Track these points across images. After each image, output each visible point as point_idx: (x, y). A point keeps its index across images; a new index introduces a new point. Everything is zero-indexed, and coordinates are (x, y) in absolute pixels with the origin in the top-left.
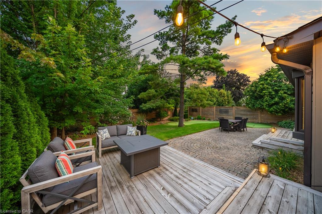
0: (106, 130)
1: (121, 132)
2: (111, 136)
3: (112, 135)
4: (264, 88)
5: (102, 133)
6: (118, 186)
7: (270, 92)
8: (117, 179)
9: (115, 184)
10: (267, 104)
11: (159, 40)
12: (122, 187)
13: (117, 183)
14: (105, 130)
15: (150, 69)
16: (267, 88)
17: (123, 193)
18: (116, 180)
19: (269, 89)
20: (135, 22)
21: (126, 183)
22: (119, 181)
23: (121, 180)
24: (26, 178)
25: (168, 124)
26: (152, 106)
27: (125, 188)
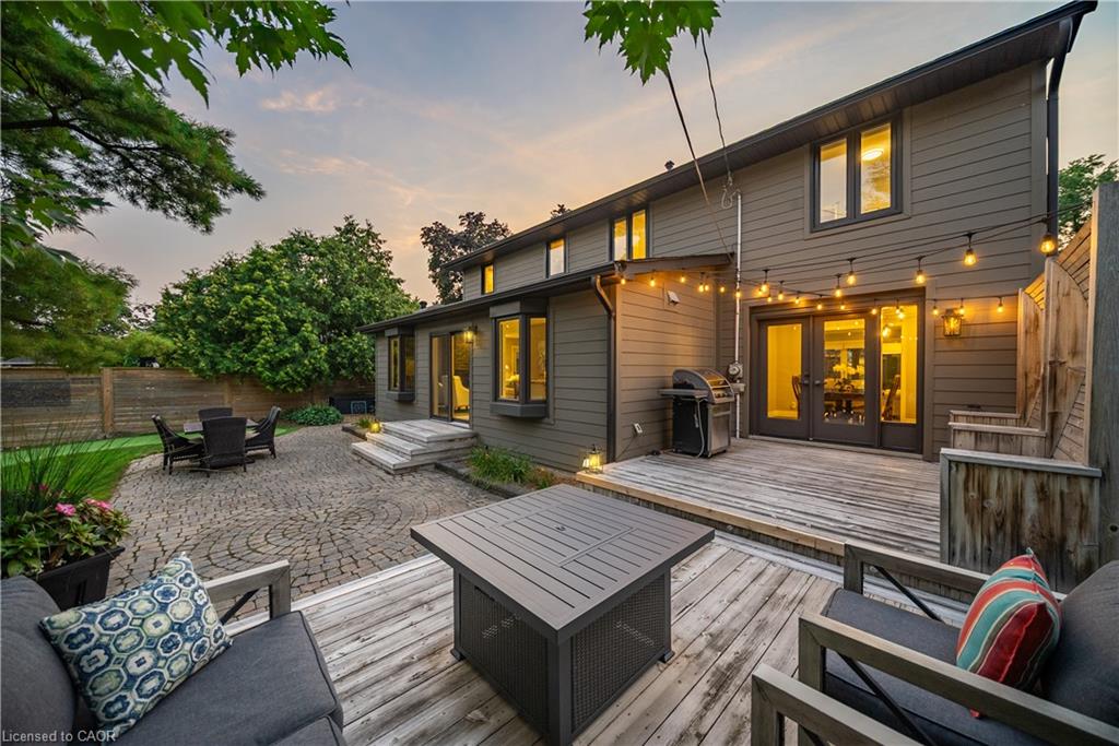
4: (257, 307)
6: (739, 682)
7: (274, 324)
8: (706, 707)
9: (737, 698)
10: (267, 361)
12: (730, 666)
13: (731, 694)
16: (268, 309)
17: (752, 653)
18: (717, 708)
19: (272, 312)
21: (706, 661)
22: (713, 692)
23: (703, 687)
27: (728, 657)
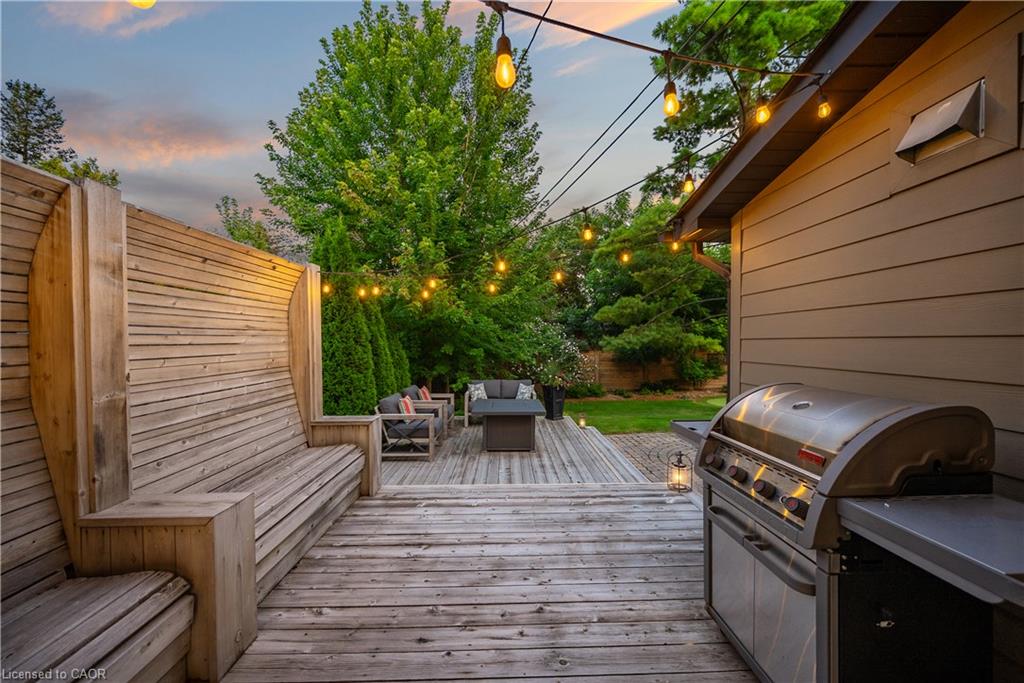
0: (481, 386)
1: (506, 393)
2: (489, 397)
3: (491, 395)
5: (473, 389)
11: (670, 139)
14: (478, 386)
15: (629, 240)
20: (540, 169)
24: (379, 408)
25: (708, 401)
26: (629, 343)
